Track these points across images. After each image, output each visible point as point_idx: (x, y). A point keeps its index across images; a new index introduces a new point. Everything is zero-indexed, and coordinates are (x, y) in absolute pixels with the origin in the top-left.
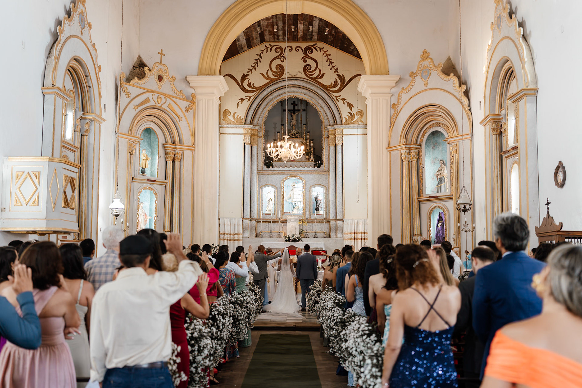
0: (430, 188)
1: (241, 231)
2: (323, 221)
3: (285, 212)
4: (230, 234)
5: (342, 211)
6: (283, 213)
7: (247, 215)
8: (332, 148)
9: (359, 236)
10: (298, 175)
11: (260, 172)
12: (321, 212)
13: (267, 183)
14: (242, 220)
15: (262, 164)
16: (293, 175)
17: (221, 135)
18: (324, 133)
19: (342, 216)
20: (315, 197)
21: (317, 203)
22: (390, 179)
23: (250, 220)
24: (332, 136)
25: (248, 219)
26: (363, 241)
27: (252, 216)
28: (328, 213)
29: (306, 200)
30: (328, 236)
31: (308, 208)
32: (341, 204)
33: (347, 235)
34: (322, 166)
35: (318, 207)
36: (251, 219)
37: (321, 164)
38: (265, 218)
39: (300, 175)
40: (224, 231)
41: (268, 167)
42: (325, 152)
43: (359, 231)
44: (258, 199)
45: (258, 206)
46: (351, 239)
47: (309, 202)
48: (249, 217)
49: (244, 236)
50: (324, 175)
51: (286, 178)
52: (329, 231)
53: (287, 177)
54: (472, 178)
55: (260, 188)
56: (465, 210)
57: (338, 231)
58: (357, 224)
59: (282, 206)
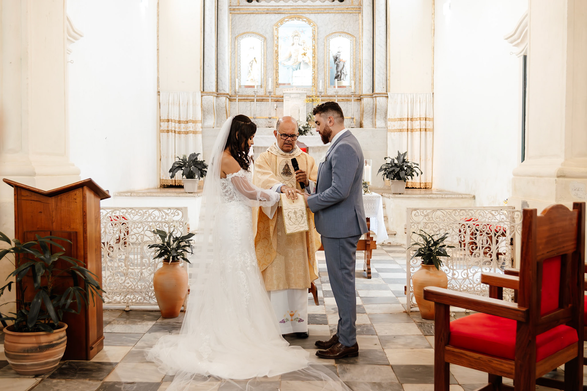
1: (199, 116)
2: (349, 98)
3: (280, 81)
4: (179, 122)
5: (385, 78)
6: (277, 85)
7: (211, 86)
9: (416, 125)
10: (304, 15)
11: (234, 10)
12: (346, 82)
13: (248, 30)
14: (202, 96)
16: (295, 14)
19: (385, 87)
20: (333, 57)
21: (338, 66)
23: (217, 97)
25: (213, 93)
26: (423, 133)
27: (220, 88)
28: (357, 83)
29: (318, 60)
30: (359, 125)
31: (323, 75)
32: (383, 66)
33: (393, 123)
35: (339, 73)
36: (218, 94)
38: (245, 93)
39: (308, 16)
40: (168, 116)
41: (250, 1)
43: (416, 116)
44: (231, 59)
45: (231, 73)
46: (401, 131)
47: (324, 63)
48: (214, 90)
49: (206, 124)
50: (351, 15)
51: (282, 22)
52: (360, 115)
53: (284, 18)
55: (235, 38)
57: (378, 116)
58: (413, 101)
59: (275, 71)
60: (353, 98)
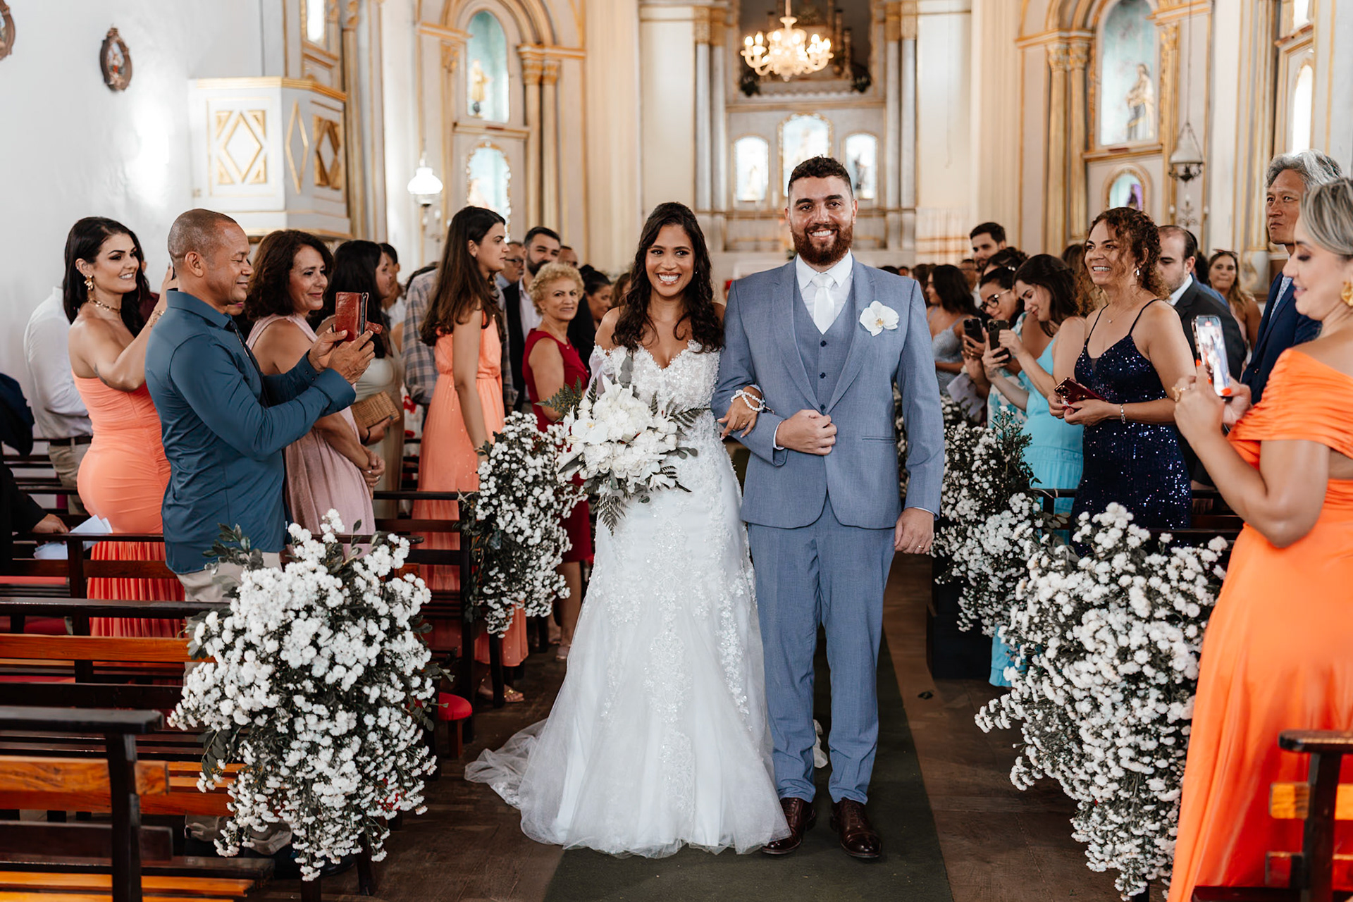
0: (1111, 131)
2: (870, 213)
5: (913, 189)
7: (705, 204)
8: (893, 47)
9: (951, 245)
10: (817, 111)
11: (731, 107)
12: (867, 192)
13: (747, 130)
15: (734, 88)
16: (806, 110)
17: (645, 25)
18: (877, 13)
19: (914, 201)
20: (853, 161)
21: (858, 172)
22: (1022, 114)
23: (711, 215)
24: (892, 19)
25: (707, 211)
27: (715, 204)
28: (882, 195)
30: (883, 246)
32: (911, 175)
33: (923, 244)
34: (870, 90)
35: (859, 182)
36: (713, 212)
37: (868, 83)
38: (744, 210)
39: (822, 111)
41: (749, 94)
42: (876, 55)
43: (952, 234)
44: (727, 168)
45: (727, 186)
46: (932, 252)
48: (709, 208)
50: (874, 109)
51: (788, 119)
52: (884, 234)
53: (791, 115)
54: (1209, 104)
55: (731, 141)
56: (1187, 177)
57: (904, 235)
58: (948, 218)
59: (780, 181)
60: (874, 213)
